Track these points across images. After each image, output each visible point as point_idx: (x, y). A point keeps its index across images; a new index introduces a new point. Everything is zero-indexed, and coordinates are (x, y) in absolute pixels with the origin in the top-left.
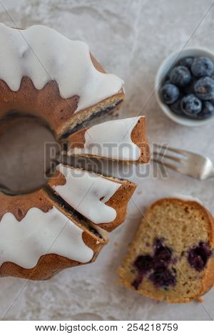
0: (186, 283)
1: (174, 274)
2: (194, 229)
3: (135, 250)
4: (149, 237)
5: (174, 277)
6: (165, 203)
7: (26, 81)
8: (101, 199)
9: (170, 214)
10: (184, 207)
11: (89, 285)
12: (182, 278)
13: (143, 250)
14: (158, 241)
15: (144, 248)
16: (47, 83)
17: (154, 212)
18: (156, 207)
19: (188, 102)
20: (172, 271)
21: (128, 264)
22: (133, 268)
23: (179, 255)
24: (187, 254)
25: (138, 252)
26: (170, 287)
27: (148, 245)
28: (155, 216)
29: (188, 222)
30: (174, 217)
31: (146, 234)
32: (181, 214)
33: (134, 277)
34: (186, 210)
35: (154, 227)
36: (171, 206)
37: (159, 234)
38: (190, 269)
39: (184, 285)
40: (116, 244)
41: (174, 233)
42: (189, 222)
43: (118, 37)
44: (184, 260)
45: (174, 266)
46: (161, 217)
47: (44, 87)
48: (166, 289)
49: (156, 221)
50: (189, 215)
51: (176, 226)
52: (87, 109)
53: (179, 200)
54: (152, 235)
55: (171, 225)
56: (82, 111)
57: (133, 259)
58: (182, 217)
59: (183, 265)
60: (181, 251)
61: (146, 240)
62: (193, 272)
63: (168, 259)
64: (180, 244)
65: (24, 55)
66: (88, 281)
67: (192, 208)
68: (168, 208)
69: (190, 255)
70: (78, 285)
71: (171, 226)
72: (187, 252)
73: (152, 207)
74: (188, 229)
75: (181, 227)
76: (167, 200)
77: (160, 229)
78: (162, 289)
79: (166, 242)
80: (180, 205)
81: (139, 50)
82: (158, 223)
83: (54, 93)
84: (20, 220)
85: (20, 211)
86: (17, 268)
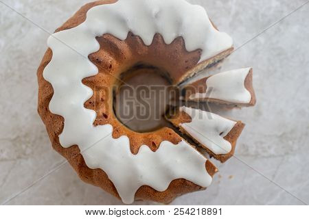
7: (157, 37)
8: (221, 134)
16: (175, 39)
43: (219, 3)
47: (173, 42)
52: (207, 60)
56: (203, 62)
65: (156, 16)
83: (180, 47)
84: (154, 151)
85: (153, 143)
86: (151, 191)
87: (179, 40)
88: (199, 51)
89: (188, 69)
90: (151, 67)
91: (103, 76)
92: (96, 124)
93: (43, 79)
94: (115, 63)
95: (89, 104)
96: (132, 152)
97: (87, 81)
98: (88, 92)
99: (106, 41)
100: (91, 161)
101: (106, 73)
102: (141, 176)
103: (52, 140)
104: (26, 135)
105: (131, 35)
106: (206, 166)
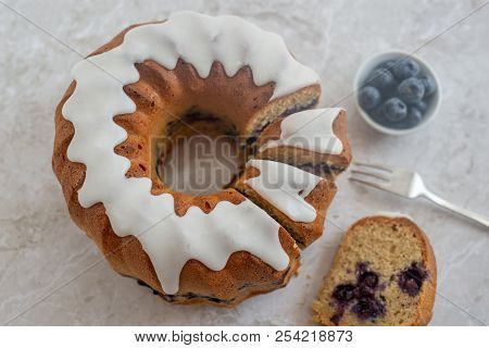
0: (398, 312)
1: (382, 303)
2: (404, 249)
3: (333, 279)
4: (350, 262)
5: (383, 307)
6: (368, 222)
7: (216, 66)
8: (300, 193)
9: (374, 233)
10: (390, 225)
12: (393, 307)
13: (343, 278)
14: (361, 266)
15: (344, 276)
16: (240, 70)
17: (355, 233)
18: (357, 228)
19: (392, 105)
20: (379, 299)
21: (326, 296)
22: (331, 300)
23: (387, 279)
24: (397, 278)
25: (337, 281)
26: (378, 319)
27: (349, 271)
28: (356, 238)
29: (396, 241)
30: (380, 237)
31: (346, 259)
32: (387, 233)
33: (333, 311)
34: (394, 228)
35: (356, 250)
36: (376, 226)
37: (363, 258)
38: (402, 295)
39: (395, 314)
40: (308, 277)
41: (381, 254)
42: (398, 241)
43: (308, 45)
44: (394, 285)
45: (383, 294)
46: (364, 238)
47: (237, 73)
48: (373, 322)
49: (358, 243)
50: (398, 234)
51: (383, 247)
52: (283, 98)
53: (385, 218)
54: (353, 259)
55: (376, 246)
56: (277, 99)
57: (331, 289)
58: (389, 236)
59: (393, 291)
60: (390, 275)
61: (346, 266)
62: (405, 298)
63: (374, 285)
64: (387, 268)
65: (215, 40)
67: (401, 226)
68: (372, 227)
69: (401, 279)
71: (377, 248)
72: (398, 275)
73: (353, 227)
74: (397, 249)
75: (389, 248)
76: (370, 219)
77: (364, 252)
78: (368, 322)
79: (372, 266)
80: (386, 223)
81: (332, 59)
82: (360, 246)
83: (247, 81)
84: (207, 212)
85: (207, 204)
86: (202, 269)
87: (245, 70)
88: (272, 85)
89: (256, 108)
90: (211, 119)
91: (143, 116)
92: (129, 175)
93: (62, 118)
94: (159, 102)
95: (121, 149)
96: (178, 214)
97: (120, 120)
98: (121, 135)
99: (147, 70)
100: (120, 226)
101: (146, 113)
102: (188, 246)
103: (69, 199)
104: (35, 215)
105: (181, 62)
106: (280, 235)
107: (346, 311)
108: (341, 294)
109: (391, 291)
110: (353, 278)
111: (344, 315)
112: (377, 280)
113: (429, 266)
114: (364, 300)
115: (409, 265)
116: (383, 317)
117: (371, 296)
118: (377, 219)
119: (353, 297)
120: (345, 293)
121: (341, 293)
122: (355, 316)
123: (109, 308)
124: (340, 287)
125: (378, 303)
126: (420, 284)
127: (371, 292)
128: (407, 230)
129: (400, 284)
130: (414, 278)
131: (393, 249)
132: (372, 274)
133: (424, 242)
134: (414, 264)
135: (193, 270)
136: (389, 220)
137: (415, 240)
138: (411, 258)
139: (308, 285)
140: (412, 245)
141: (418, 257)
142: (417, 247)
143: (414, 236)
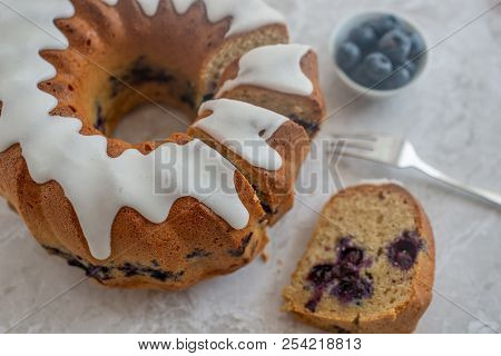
0: (388, 290)
1: (369, 281)
2: (393, 217)
3: (308, 259)
4: (328, 238)
5: (369, 285)
6: (350, 193)
7: (164, 1)
8: (261, 133)
9: (358, 203)
10: (377, 193)
11: (238, 321)
12: (382, 284)
13: (321, 257)
14: (342, 241)
15: (326, 254)
16: (193, 5)
17: (334, 205)
18: (337, 199)
19: (372, 60)
20: (365, 277)
21: (300, 279)
22: (307, 283)
23: (374, 254)
24: (386, 251)
25: (314, 261)
26: (364, 300)
27: (327, 249)
28: (336, 211)
29: (383, 210)
30: (363, 207)
31: (324, 235)
32: (373, 201)
33: (308, 295)
34: (381, 197)
35: (336, 224)
36: (359, 195)
37: (344, 232)
38: (393, 269)
39: (385, 293)
40: (279, 262)
41: (364, 227)
42: (386, 209)
44: (383, 259)
45: (369, 270)
46: (345, 210)
47: (189, 10)
48: (358, 304)
49: (338, 216)
50: (385, 201)
51: (369, 218)
52: (243, 35)
53: (369, 186)
54: (333, 234)
55: (359, 217)
57: (306, 270)
58: (375, 205)
59: (382, 266)
60: (377, 248)
61: (324, 243)
62: (397, 273)
63: (359, 261)
64: (373, 241)
66: (237, 316)
67: (389, 193)
68: (354, 197)
69: (390, 251)
70: (221, 321)
71: (360, 219)
72: (387, 248)
73: (332, 200)
74: (385, 219)
75: (375, 218)
76: (352, 189)
77: (345, 225)
78: (352, 304)
79: (354, 240)
80: (371, 191)
82: (341, 219)
83: (199, 17)
84: (146, 154)
85: (147, 147)
86: (138, 220)
87: (198, 6)
88: (229, 19)
91: (78, 56)
92: (53, 113)
94: (96, 41)
96: (110, 155)
97: (47, 54)
98: (49, 71)
99: (84, 3)
101: (82, 52)
102: (120, 190)
107: (325, 295)
108: (318, 275)
109: (379, 267)
110: (332, 256)
111: (322, 299)
112: (361, 255)
113: (424, 235)
114: (346, 279)
115: (400, 234)
116: (370, 297)
117: (355, 274)
118: (359, 189)
119: (334, 276)
120: (323, 275)
121: (319, 273)
122: (336, 299)
123: (33, 300)
124: (318, 267)
125: (363, 282)
126: (414, 256)
127: (355, 268)
128: (395, 196)
129: (389, 257)
130: (406, 250)
131: (380, 219)
132: (354, 249)
133: (416, 208)
134: (406, 234)
135: (127, 222)
136: (374, 188)
137: (406, 206)
138: (403, 226)
139: (279, 272)
140: (403, 212)
141: (410, 224)
142: (408, 214)
143: (405, 202)
